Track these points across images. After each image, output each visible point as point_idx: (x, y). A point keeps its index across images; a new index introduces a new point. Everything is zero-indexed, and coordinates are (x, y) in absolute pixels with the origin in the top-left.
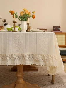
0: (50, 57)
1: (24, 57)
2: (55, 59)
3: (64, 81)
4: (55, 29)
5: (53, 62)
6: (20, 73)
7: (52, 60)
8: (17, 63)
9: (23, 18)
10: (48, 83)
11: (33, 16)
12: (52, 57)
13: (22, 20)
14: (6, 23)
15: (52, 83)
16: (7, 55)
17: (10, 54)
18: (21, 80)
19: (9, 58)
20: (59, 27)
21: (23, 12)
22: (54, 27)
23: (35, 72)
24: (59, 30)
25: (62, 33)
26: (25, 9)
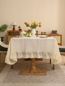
0: (53, 54)
1: (36, 53)
2: (57, 55)
3: (61, 68)
4: (53, 32)
5: (55, 57)
6: (34, 63)
7: (55, 55)
8: (32, 57)
9: (33, 27)
10: (50, 68)
11: (39, 25)
12: (54, 54)
13: (32, 28)
14: (20, 28)
15: (53, 69)
16: (26, 52)
17: (28, 51)
18: (34, 67)
19: (27, 54)
20: (56, 31)
21: (33, 23)
22: (52, 31)
23: (41, 61)
24: (57, 33)
25: (58, 35)
26: (35, 22)
